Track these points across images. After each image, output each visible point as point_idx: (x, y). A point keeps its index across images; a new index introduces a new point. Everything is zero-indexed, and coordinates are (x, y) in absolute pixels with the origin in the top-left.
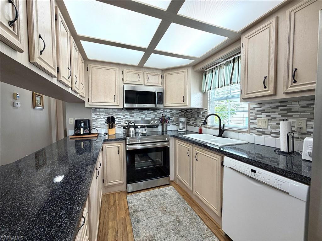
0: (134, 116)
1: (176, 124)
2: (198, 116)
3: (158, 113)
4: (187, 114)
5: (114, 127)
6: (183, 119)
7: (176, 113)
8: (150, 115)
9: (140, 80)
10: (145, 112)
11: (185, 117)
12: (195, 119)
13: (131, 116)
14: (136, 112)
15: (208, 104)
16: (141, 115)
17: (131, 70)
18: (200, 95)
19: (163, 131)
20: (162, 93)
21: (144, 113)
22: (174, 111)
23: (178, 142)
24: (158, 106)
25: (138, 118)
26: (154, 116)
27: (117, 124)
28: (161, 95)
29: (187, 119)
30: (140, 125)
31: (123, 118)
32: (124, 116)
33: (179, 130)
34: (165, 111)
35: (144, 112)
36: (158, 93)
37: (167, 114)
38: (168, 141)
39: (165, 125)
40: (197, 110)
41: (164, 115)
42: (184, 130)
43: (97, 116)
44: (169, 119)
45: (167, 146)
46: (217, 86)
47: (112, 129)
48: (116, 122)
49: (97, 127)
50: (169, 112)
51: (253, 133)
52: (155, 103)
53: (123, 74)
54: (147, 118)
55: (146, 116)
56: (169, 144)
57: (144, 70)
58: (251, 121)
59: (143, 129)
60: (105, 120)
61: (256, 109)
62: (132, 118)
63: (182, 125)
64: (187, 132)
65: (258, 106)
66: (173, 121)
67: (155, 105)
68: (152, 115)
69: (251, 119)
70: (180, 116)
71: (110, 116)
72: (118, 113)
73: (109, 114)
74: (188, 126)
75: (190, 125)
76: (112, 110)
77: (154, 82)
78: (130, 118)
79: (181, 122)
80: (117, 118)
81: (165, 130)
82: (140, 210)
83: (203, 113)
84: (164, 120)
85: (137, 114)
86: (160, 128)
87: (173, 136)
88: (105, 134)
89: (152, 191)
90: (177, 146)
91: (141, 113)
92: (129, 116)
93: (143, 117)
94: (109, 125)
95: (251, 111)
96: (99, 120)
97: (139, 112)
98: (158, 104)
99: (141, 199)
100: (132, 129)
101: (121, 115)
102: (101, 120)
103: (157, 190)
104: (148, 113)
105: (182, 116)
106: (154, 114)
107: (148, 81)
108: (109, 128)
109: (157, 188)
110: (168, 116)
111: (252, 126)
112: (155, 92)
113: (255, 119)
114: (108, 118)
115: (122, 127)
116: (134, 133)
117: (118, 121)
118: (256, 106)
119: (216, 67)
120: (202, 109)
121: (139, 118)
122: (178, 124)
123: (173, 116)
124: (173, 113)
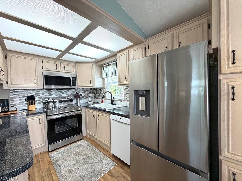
0: (52, 94)
1: (87, 98)
2: (101, 92)
3: (72, 91)
4: (94, 91)
5: (34, 104)
6: (91, 95)
7: (87, 91)
8: (66, 93)
9: (58, 68)
10: (63, 91)
11: (92, 93)
12: (99, 94)
13: (50, 94)
14: (55, 91)
15: (106, 85)
16: (58, 93)
17: (49, 60)
18: (101, 80)
19: (77, 104)
20: (75, 78)
21: (61, 92)
22: (85, 90)
23: (88, 110)
24: (73, 87)
25: (56, 95)
26: (70, 93)
27: (37, 101)
28: (74, 79)
29: (94, 95)
30: (58, 101)
31: (43, 96)
32: (43, 94)
33: (88, 102)
34: (78, 89)
35: (61, 90)
36: (72, 78)
37: (80, 92)
38: (81, 110)
39: (79, 99)
40: (100, 89)
41: (77, 93)
42: (92, 102)
43: (15, 96)
44: (81, 95)
45: (80, 113)
46: (109, 76)
47: (32, 105)
48: (36, 100)
49: (15, 105)
50: (81, 90)
51: (126, 101)
52: (70, 85)
53: (42, 63)
54: (64, 95)
55: (63, 94)
56: (81, 112)
57: (61, 61)
58: (125, 95)
59: (61, 103)
60: (24, 98)
61: (126, 89)
62: (51, 96)
63: (91, 99)
64: (94, 103)
65: (127, 88)
66: (84, 96)
67: (70, 86)
68: (68, 93)
69: (125, 94)
70: (89, 92)
71: (29, 95)
72: (38, 92)
73: (28, 93)
74: (95, 99)
75: (96, 98)
76: (31, 90)
77: (69, 70)
78: (49, 96)
79: (90, 96)
80: (36, 96)
81: (78, 103)
82: (60, 159)
83: (103, 91)
84: (77, 96)
85: (55, 93)
86: (75, 102)
87: (84, 106)
88: (25, 110)
89: (69, 146)
90: (87, 112)
91: (59, 92)
92: (48, 94)
93: (60, 95)
94: (30, 103)
95: (125, 90)
96: (17, 99)
97: (57, 91)
98: (72, 85)
99: (61, 153)
100: (51, 104)
101: (41, 94)
102: (20, 98)
103: (74, 144)
104: (64, 91)
105: (91, 92)
106: (70, 92)
107: (64, 69)
108: (29, 105)
109: (73, 143)
110: (81, 93)
111: (125, 98)
112: (70, 77)
113: (126, 94)
114: (28, 97)
115: (42, 103)
116: (53, 107)
117: (37, 99)
118: (126, 88)
119: (109, 65)
120: (103, 88)
121: (58, 95)
122: (88, 98)
123: (85, 93)
124: (84, 91)
